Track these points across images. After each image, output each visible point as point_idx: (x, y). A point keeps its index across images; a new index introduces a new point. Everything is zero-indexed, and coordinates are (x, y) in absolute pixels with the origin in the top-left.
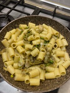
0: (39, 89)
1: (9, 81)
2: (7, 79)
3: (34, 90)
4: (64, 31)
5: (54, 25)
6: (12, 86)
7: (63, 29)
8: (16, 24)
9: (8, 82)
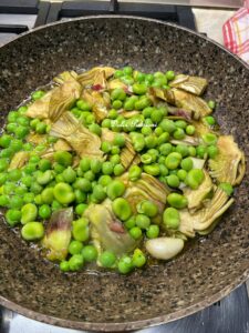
0: (180, 303)
1: (36, 309)
2: (24, 303)
3: (160, 311)
4: (202, 56)
5: (157, 43)
6: (57, 324)
7: (194, 48)
8: (4, 68)
9: (31, 313)
